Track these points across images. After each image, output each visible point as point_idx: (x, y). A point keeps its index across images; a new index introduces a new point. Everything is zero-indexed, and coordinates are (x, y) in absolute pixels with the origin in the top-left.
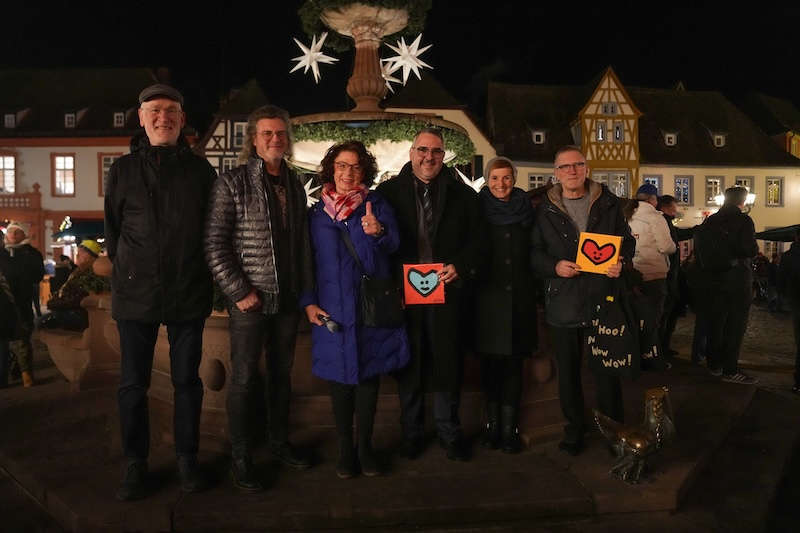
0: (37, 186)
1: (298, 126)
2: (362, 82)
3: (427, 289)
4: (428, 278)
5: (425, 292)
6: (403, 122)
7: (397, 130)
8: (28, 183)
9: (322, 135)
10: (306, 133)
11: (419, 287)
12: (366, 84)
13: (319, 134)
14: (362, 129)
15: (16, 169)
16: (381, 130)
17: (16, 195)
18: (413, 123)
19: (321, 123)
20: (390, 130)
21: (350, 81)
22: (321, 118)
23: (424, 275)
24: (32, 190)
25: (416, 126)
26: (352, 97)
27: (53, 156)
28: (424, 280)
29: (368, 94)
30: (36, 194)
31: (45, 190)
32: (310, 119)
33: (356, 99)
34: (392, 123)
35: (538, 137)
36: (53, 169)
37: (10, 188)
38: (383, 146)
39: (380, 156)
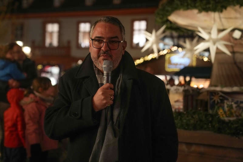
0: (69, 42)
8: (65, 40)
15: (60, 31)
17: (59, 47)
24: (66, 45)
27: (79, 24)
31: (73, 45)
36: (78, 31)
37: (55, 43)
38: (236, 10)
39: (236, 18)
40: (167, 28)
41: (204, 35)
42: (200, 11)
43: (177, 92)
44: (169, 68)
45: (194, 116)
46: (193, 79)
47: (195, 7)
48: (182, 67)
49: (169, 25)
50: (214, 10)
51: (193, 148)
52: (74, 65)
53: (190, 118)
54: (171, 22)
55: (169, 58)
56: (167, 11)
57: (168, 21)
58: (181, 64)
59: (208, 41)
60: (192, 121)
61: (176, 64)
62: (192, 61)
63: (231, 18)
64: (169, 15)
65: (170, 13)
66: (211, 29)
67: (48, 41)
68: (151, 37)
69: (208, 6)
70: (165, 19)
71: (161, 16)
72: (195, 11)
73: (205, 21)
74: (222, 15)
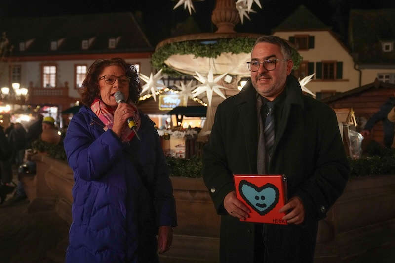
0: (66, 83)
1: (170, 45)
2: (220, 13)
3: (264, 205)
4: (264, 193)
5: (261, 209)
6: (239, 40)
7: (235, 45)
8: (63, 81)
9: (184, 50)
10: (174, 49)
11: (254, 202)
12: (223, 13)
13: (182, 49)
14: (210, 45)
15: (56, 74)
16: (224, 45)
17: (56, 88)
18: (247, 40)
19: (184, 42)
20: (230, 45)
21: (213, 12)
22: (184, 39)
23: (259, 190)
24: (64, 86)
25: (249, 42)
26: (215, 23)
27: (75, 66)
28: (260, 195)
29: (225, 20)
30: (66, 89)
31: (71, 86)
32: (177, 40)
33: (218, 25)
34: (231, 41)
35: (387, 48)
36: (75, 73)
37: (53, 84)
38: (228, 57)
39: (228, 64)
40: (164, 72)
41: (201, 79)
42: (196, 56)
43: (178, 136)
44: (162, 107)
45: (199, 163)
46: (184, 118)
47: (191, 52)
48: (174, 106)
49: (165, 69)
50: (210, 56)
51: (197, 195)
52: (72, 105)
53: (195, 165)
54: (167, 66)
55: (162, 98)
56: (164, 55)
57: (164, 64)
58: (172, 104)
59: (205, 85)
60: (196, 169)
61: (168, 104)
62: (182, 101)
63: (223, 64)
64: (166, 59)
65: (167, 57)
66: (208, 74)
67: (46, 83)
68: (148, 80)
69: (203, 52)
70: (162, 63)
71: (158, 60)
72: (192, 56)
73: (200, 65)
74: (216, 61)
